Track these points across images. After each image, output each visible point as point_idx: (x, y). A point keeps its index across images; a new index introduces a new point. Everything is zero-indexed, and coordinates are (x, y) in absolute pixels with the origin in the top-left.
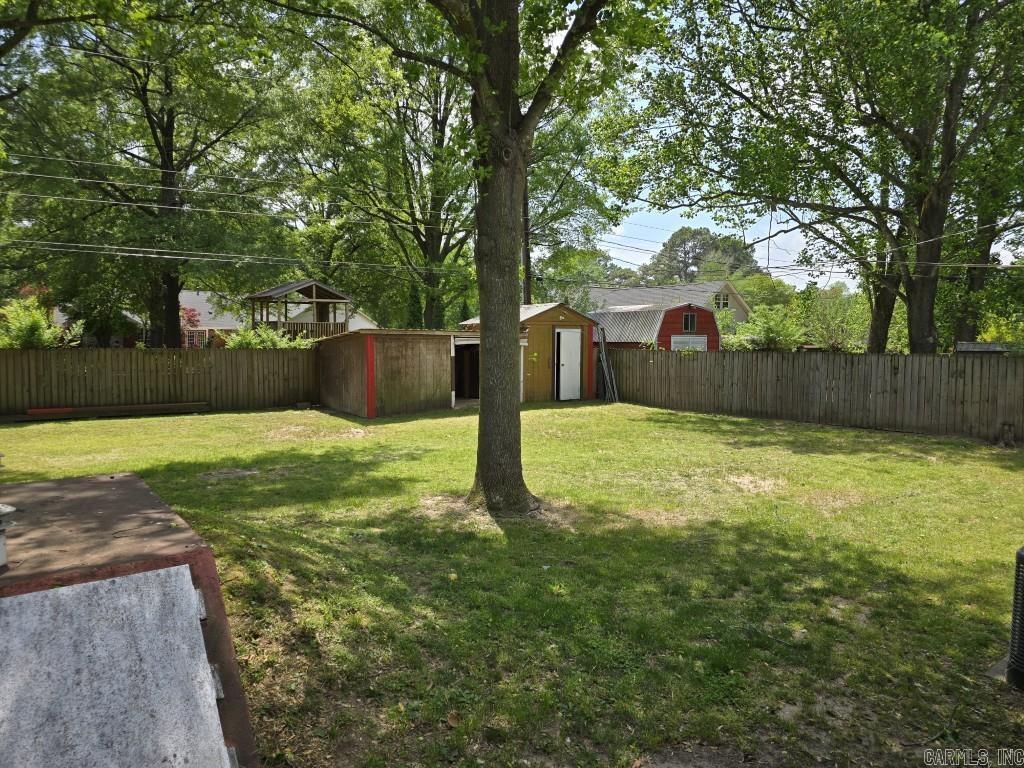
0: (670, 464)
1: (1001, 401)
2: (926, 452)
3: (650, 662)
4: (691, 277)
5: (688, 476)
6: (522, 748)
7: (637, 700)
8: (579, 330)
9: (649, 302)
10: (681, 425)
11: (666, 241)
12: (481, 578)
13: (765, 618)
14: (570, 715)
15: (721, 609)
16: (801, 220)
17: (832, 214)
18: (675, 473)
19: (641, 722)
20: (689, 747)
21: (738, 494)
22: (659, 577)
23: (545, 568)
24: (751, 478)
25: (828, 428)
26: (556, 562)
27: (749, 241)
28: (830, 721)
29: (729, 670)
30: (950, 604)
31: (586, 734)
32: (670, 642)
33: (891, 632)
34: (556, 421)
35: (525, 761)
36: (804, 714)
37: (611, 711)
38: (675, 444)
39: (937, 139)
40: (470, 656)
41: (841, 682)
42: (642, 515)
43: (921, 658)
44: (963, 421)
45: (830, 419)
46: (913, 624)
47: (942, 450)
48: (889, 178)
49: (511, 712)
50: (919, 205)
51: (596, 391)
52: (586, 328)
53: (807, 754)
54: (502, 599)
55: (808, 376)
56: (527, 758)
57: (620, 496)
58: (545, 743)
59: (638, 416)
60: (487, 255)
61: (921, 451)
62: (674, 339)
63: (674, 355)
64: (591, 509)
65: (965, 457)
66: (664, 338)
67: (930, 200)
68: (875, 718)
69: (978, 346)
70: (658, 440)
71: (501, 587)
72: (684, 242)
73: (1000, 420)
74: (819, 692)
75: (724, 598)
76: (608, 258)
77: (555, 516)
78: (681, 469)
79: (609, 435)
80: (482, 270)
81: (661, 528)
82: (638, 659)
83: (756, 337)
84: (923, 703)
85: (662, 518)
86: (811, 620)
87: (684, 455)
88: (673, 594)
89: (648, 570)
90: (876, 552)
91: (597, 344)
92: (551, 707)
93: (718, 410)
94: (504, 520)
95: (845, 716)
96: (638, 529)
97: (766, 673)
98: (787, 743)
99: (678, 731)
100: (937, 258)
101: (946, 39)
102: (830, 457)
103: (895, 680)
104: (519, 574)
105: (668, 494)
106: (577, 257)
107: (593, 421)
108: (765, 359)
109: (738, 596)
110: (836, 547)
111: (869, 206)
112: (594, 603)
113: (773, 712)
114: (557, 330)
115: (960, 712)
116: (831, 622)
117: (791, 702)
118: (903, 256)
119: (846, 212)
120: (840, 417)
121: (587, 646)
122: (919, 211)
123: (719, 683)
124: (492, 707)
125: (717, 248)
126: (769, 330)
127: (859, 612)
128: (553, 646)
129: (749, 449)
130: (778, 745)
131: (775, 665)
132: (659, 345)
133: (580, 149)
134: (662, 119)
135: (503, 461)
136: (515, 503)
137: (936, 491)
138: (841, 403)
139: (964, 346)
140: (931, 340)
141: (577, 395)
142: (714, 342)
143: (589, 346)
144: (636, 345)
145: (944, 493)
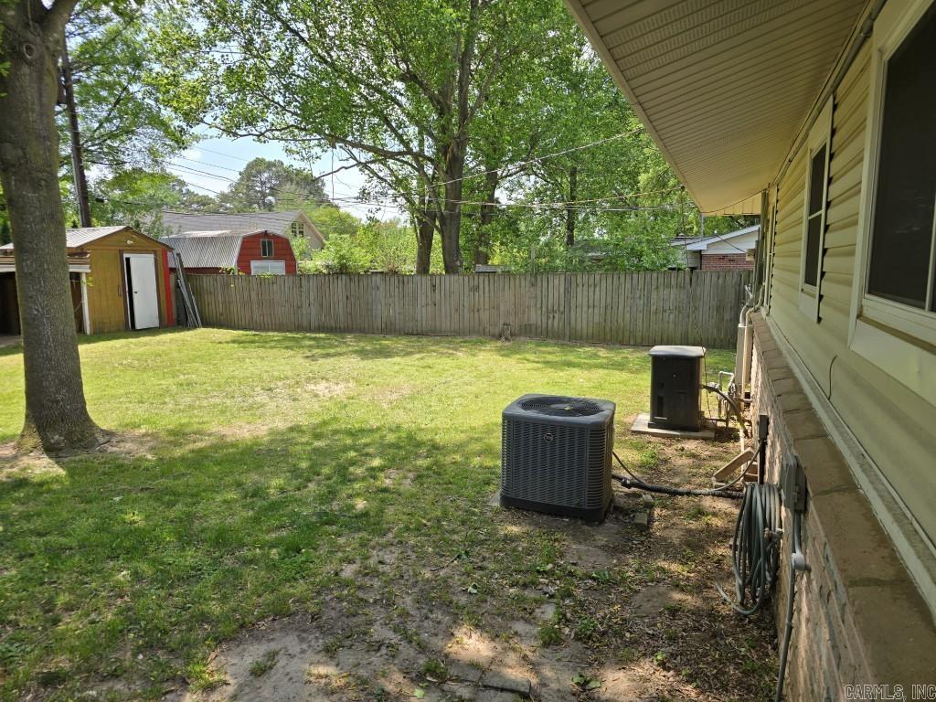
0: (253, 381)
1: (502, 308)
2: (456, 350)
3: (229, 562)
4: (270, 207)
5: (270, 389)
6: (86, 681)
7: (214, 599)
8: (152, 256)
9: (225, 228)
10: (264, 344)
11: (242, 170)
12: (37, 524)
13: (333, 500)
14: (142, 633)
15: (296, 500)
16: (358, 158)
17: (383, 155)
18: (259, 389)
19: (218, 617)
20: (263, 625)
21: (314, 399)
22: (239, 485)
23: (117, 499)
24: (327, 385)
25: (388, 336)
26: (130, 491)
27: (316, 175)
28: (381, 568)
29: (301, 550)
30: (467, 458)
31: (161, 645)
32: (248, 540)
33: (428, 488)
34: (131, 351)
35: (91, 692)
36: (362, 569)
37: (188, 616)
38: (258, 363)
39: (455, 101)
40: (20, 608)
41: (390, 535)
42: (225, 430)
43: (447, 503)
44: (479, 324)
45: (389, 330)
46: (443, 479)
47: (466, 347)
48: (424, 130)
49: (72, 650)
50: (445, 154)
51: (176, 317)
52: (159, 253)
53: (362, 600)
54: (62, 540)
55: (371, 294)
56: (92, 689)
57: (202, 417)
58: (114, 668)
59: (223, 340)
60: (13, 166)
61: (453, 349)
62: (254, 264)
63: (254, 279)
64: (172, 433)
65: (480, 350)
66: (244, 263)
67: (452, 150)
68: (414, 557)
69: (489, 268)
70: (241, 360)
71: (61, 529)
72: (259, 172)
73: (502, 322)
74: (373, 548)
75: (299, 489)
76: (182, 183)
77: (129, 446)
78: (264, 384)
79: (192, 360)
80: (9, 183)
81: (244, 439)
82: (216, 562)
83: (330, 263)
84: (447, 535)
85: (245, 430)
86: (370, 493)
87: (266, 371)
88: (252, 497)
89: (229, 480)
90: (421, 430)
91: (173, 270)
92: (121, 631)
93: (299, 329)
94: (66, 460)
95: (393, 561)
96: (221, 444)
97: (332, 543)
98: (346, 595)
99: (253, 614)
100: (459, 198)
101: (454, 15)
102: (389, 360)
103: (429, 524)
104: (85, 511)
105: (251, 408)
106: (145, 181)
107: (174, 347)
108: (335, 281)
109: (312, 486)
110: (391, 430)
111: (409, 152)
112: (172, 521)
113: (336, 574)
114: (125, 256)
115: (471, 536)
116: (385, 490)
117: (351, 562)
118: (437, 195)
119: (393, 155)
120: (397, 327)
121: (162, 564)
122: (446, 159)
123: (291, 563)
124: (49, 650)
125: (292, 181)
126: (342, 257)
127: (405, 478)
128: (125, 573)
129: (324, 360)
130: (340, 599)
131: (340, 536)
132: (239, 271)
133: (137, 64)
134: (223, 44)
135: (59, 397)
136: (80, 440)
137: (461, 377)
138: (397, 315)
139: (480, 268)
140: (458, 263)
141: (156, 323)
142: (291, 267)
143: (165, 273)
144: (215, 270)
145: (467, 379)
